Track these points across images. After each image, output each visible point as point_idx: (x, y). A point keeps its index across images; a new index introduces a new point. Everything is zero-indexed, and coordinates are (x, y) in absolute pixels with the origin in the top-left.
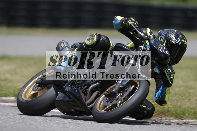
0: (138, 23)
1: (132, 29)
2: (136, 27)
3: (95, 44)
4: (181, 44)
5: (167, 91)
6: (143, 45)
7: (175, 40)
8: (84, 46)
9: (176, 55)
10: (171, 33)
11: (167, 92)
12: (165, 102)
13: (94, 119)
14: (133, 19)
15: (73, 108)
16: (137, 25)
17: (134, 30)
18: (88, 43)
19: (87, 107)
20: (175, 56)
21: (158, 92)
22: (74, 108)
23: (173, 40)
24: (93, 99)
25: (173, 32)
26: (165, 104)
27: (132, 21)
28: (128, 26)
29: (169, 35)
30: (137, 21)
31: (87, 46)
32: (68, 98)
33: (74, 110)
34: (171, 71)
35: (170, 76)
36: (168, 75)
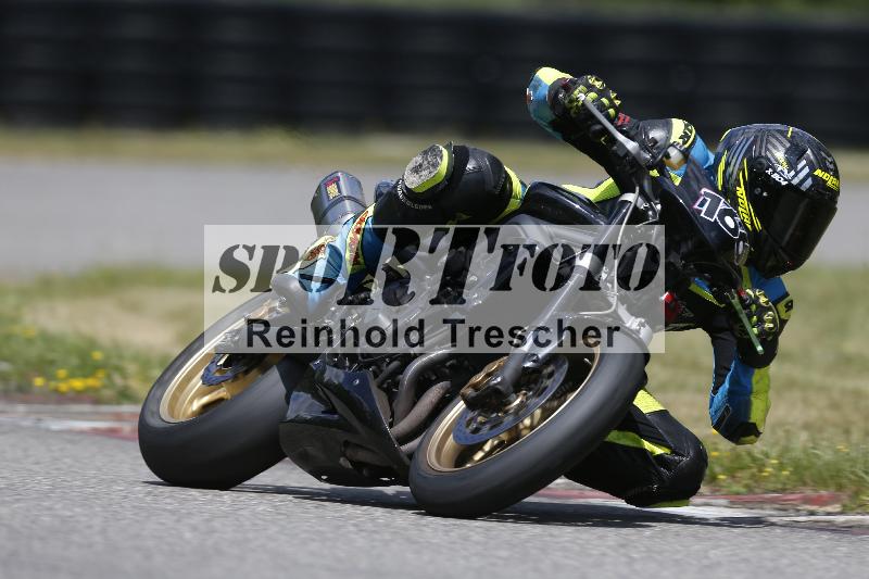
0: (616, 98)
1: (590, 126)
2: (608, 116)
3: (441, 187)
4: (812, 186)
5: (757, 382)
6: (637, 188)
7: (786, 171)
8: (401, 197)
9: (790, 231)
10: (774, 141)
11: (755, 387)
12: (752, 431)
13: (414, 501)
14: (597, 80)
15: (344, 455)
16: (612, 105)
17: (598, 127)
18: (413, 181)
19: (396, 450)
20: (787, 237)
21: (721, 389)
22: (349, 452)
23: (779, 169)
24: (423, 417)
25: (778, 136)
26: (753, 437)
27: (590, 88)
28: (575, 113)
29: (763, 151)
30: (614, 91)
31: (409, 193)
32: (323, 412)
33: (351, 462)
34: (763, 300)
35: (761, 321)
36: (750, 317)
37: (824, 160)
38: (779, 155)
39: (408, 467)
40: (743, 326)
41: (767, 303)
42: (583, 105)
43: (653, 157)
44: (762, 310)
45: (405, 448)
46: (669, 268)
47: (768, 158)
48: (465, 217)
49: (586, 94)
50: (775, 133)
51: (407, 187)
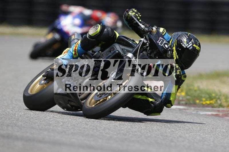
2: (137, 19)
4: (192, 48)
8: (88, 37)
14: (135, 10)
23: (184, 43)
28: (129, 18)
35: (176, 72)
37: (196, 42)
38: (185, 40)
41: (178, 67)
43: (148, 29)
44: (177, 69)
45: (83, 102)
46: (151, 58)
47: (182, 41)
48: (104, 43)
49: (132, 13)
50: (185, 34)
51: (89, 35)
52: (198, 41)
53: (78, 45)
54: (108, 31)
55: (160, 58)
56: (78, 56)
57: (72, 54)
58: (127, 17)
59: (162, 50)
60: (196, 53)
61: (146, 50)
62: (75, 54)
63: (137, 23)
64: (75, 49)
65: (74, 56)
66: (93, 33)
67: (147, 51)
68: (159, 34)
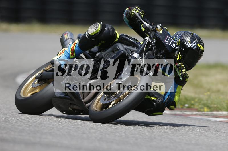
0: (143, 12)
2: (141, 17)
3: (99, 33)
7: (190, 44)
8: (87, 37)
10: (187, 35)
13: (90, 119)
14: (138, 7)
15: (70, 107)
16: (143, 14)
19: (85, 106)
22: (71, 106)
23: (188, 43)
24: (92, 97)
30: (143, 10)
32: (65, 95)
33: (72, 109)
34: (182, 66)
35: (182, 71)
36: (179, 70)
37: (200, 42)
38: (188, 39)
39: (88, 110)
40: (177, 73)
41: (183, 66)
42: (135, 14)
43: (153, 28)
44: (182, 68)
45: (87, 105)
46: (158, 57)
47: (185, 40)
48: (104, 42)
49: (135, 11)
50: (188, 33)
51: (89, 34)
52: (202, 41)
53: (75, 45)
54: (108, 29)
55: (166, 57)
56: (74, 56)
57: (69, 54)
58: (130, 15)
59: (170, 49)
60: (200, 53)
61: (151, 49)
62: (72, 55)
63: (141, 21)
64: (72, 50)
65: (71, 56)
66: (93, 32)
67: (152, 51)
68: (165, 32)
